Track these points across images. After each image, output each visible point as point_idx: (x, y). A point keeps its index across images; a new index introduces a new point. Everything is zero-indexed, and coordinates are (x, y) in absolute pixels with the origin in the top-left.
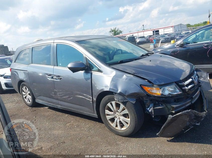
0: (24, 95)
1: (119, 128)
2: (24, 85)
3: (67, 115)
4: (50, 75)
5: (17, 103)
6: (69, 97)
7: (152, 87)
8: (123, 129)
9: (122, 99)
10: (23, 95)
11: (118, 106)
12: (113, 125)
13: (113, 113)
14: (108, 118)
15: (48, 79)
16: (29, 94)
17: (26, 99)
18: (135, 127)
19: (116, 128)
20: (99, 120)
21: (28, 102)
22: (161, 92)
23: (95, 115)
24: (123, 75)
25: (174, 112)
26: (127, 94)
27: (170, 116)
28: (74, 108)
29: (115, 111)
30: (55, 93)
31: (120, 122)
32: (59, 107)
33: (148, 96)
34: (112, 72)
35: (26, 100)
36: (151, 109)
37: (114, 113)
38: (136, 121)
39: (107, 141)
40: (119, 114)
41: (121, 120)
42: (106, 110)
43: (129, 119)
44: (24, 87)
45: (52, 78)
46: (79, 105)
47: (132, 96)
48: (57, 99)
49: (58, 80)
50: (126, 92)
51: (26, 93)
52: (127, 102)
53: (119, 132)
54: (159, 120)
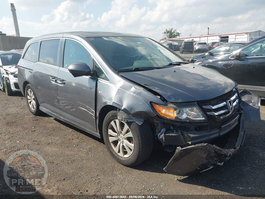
0: (29, 100)
1: (121, 154)
2: (29, 87)
3: (71, 130)
4: (54, 78)
5: (22, 108)
6: (72, 108)
7: (164, 106)
8: (126, 156)
9: (126, 119)
10: (27, 99)
11: (122, 125)
12: (116, 149)
13: (116, 134)
14: (111, 139)
15: (52, 82)
16: (34, 99)
17: (30, 104)
18: (138, 156)
19: (118, 154)
20: (101, 140)
21: (32, 109)
22: (176, 115)
23: (98, 134)
24: (131, 87)
25: (190, 143)
26: (132, 112)
27: (179, 148)
28: (76, 122)
29: (118, 132)
30: (58, 101)
31: (124, 148)
32: (62, 118)
33: (159, 117)
34: (120, 81)
35: (31, 106)
36: (162, 135)
37: (118, 135)
38: (140, 148)
39: (103, 169)
40: (123, 137)
41: (124, 144)
42: (109, 130)
43: (133, 145)
44: (29, 90)
45: (56, 81)
46: (82, 119)
47: (139, 115)
48: (60, 109)
49: (62, 85)
50: (132, 109)
51: (31, 97)
52: (132, 122)
53: (121, 160)
54: (171, 151)
